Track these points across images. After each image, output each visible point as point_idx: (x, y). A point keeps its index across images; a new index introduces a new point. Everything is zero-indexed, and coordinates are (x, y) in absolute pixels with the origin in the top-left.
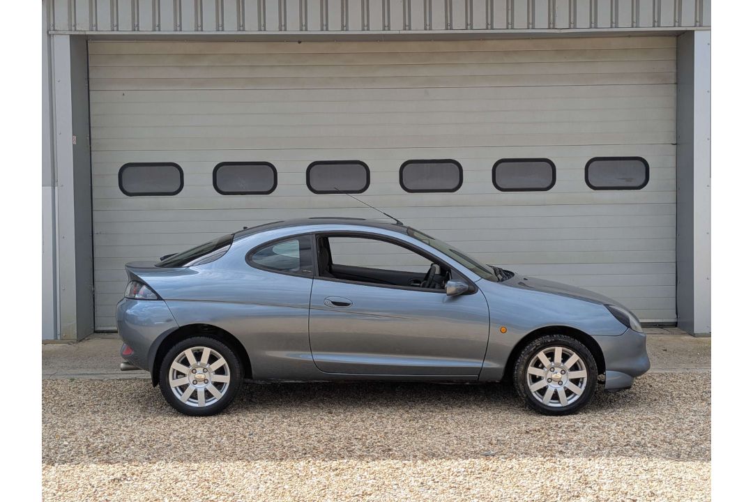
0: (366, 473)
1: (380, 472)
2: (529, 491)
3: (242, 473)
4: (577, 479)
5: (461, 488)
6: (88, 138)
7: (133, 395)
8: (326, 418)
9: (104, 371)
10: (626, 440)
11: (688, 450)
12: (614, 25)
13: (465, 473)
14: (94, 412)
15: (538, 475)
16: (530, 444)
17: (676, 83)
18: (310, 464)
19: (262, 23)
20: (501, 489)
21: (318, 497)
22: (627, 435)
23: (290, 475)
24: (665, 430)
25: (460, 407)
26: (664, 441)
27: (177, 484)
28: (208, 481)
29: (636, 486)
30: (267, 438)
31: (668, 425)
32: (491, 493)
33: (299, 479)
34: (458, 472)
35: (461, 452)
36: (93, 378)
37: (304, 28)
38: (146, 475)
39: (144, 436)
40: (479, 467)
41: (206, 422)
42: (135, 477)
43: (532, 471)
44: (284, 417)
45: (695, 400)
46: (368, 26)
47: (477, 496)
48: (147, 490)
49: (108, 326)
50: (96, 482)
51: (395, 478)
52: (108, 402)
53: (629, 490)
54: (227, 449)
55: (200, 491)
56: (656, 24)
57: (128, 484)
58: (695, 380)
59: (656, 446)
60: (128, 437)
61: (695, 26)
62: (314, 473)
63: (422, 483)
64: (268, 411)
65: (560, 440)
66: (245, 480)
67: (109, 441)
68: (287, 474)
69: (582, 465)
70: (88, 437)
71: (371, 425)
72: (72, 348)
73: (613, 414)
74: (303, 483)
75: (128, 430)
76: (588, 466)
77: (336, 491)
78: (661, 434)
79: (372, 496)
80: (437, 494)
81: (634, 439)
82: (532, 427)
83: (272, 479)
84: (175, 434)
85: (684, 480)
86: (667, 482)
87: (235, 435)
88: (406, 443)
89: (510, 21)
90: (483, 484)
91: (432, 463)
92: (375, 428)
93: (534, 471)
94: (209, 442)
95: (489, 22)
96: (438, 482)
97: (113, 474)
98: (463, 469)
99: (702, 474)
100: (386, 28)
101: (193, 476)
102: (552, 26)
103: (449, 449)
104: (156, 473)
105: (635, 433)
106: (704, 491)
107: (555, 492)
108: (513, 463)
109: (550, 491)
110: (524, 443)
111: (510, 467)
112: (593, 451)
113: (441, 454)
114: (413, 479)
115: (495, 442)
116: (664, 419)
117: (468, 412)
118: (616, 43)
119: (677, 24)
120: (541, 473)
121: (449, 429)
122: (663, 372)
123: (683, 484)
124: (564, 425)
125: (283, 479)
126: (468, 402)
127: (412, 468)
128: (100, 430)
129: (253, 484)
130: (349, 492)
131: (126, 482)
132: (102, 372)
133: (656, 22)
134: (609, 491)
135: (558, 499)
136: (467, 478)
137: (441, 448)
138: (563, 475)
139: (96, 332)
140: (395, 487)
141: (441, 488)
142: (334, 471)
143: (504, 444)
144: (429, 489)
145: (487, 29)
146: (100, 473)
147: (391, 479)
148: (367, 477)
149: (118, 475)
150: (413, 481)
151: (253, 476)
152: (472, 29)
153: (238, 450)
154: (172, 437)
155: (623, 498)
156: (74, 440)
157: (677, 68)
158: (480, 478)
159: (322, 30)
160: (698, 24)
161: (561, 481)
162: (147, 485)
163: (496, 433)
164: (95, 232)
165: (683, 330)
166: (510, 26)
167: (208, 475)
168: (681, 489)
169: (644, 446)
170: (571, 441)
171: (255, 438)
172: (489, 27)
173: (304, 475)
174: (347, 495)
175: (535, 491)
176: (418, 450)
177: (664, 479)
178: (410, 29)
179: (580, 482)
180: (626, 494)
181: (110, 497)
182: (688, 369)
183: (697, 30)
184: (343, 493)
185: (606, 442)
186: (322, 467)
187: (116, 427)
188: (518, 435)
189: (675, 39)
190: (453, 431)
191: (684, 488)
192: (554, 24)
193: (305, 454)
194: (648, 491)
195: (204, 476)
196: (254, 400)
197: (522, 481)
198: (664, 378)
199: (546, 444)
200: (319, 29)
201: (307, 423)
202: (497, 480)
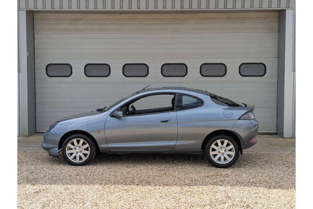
0: (138, 192)
1: (144, 191)
2: (205, 200)
3: (88, 190)
4: (225, 196)
5: (177, 199)
6: (33, 53)
7: (48, 159)
8: (125, 169)
9: (38, 149)
10: (248, 181)
11: (274, 185)
12: (252, 7)
13: (180, 193)
14: (32, 165)
15: (210, 194)
16: (208, 182)
17: (279, 32)
18: (116, 187)
19: (105, 6)
20: (193, 200)
21: (117, 201)
22: (250, 179)
23: (107, 192)
24: (265, 177)
25: (181, 166)
26: (264, 181)
27: (61, 195)
28: (73, 193)
29: (250, 199)
30: (100, 177)
31: (267, 175)
32: (189, 201)
33: (111, 194)
34: (176, 192)
35: (179, 184)
36: (33, 151)
37: (122, 8)
38: (49, 191)
39: (50, 175)
40: (186, 190)
41: (76, 170)
42: (44, 191)
43: (207, 192)
44: (108, 168)
45: (280, 165)
46: (148, 7)
47: (183, 202)
48: (48, 197)
49: (41, 131)
50: (28, 193)
51: (150, 194)
52: (38, 161)
53: (247, 201)
54: (83, 181)
55: (70, 197)
56: (270, 7)
57: (41, 194)
58: (282, 157)
59: (261, 183)
60: (44, 175)
61: (287, 8)
62: (117, 191)
63: (161, 196)
64: (102, 166)
65: (221, 180)
66: (89, 193)
67: (36, 176)
68: (106, 191)
69: (229, 190)
70: (28, 175)
71: (143, 172)
72: (26, 139)
73: (245, 170)
74: (112, 195)
75: (44, 172)
76: (231, 191)
77: (125, 198)
78: (264, 178)
79: (140, 201)
80: (166, 201)
81: (252, 180)
82: (210, 174)
83: (100, 193)
84: (63, 174)
85: (270, 197)
86: (263, 198)
87: (87, 175)
88: (157, 180)
89: (208, 5)
90: (186, 197)
91: (167, 188)
92: (145, 173)
93: (208, 192)
94: (76, 178)
95: (199, 6)
96: (167, 196)
97: (35, 190)
98: (179, 191)
99: (278, 195)
100: (156, 8)
101: (68, 191)
102: (225, 7)
103: (174, 183)
104: (53, 190)
105: (253, 178)
106: (278, 202)
107: (215, 201)
108: (200, 189)
109: (214, 201)
110: (206, 181)
111: (198, 190)
112: (234, 185)
113: (171, 185)
114: (157, 194)
115: (193, 180)
116: (266, 172)
117: (184, 168)
118: (253, 15)
119: (279, 7)
120: (211, 193)
121: (175, 174)
122: (269, 153)
123: (270, 199)
124: (223, 174)
125: (104, 193)
126: (185, 164)
127: (158, 190)
128: (33, 172)
129: (92, 195)
130: (130, 199)
131: (40, 193)
132: (37, 149)
133: (270, 6)
134: (238, 201)
135: (217, 204)
136: (180, 195)
137: (171, 182)
138: (220, 194)
139: (36, 133)
140: (150, 197)
141: (168, 198)
142: (125, 190)
143: (197, 181)
144: (163, 199)
145: (198, 8)
146: (30, 189)
147: (149, 194)
148: (139, 193)
149: (37, 190)
150: (157, 195)
151: (92, 192)
152: (192, 9)
153: (88, 181)
154: (61, 176)
155: (243, 204)
156: (22, 176)
157: (279, 25)
158: (185, 195)
159: (129, 9)
160: (288, 7)
161: (219, 197)
162: (49, 195)
163: (194, 176)
164: (36, 92)
165: (279, 136)
166: (208, 7)
167: (74, 191)
168: (269, 201)
169: (256, 183)
170: (225, 181)
171: (95, 177)
172: (199, 8)
173: (113, 192)
174: (129, 200)
175: (207, 200)
176: (161, 183)
177: (262, 197)
178: (166, 9)
179: (226, 197)
180: (245, 202)
181: (33, 199)
182: (279, 152)
183: (287, 9)
184: (128, 200)
185: (240, 181)
186: (121, 189)
187: (40, 171)
188: (204, 178)
189: (278, 13)
190: (177, 175)
191: (270, 201)
192: (226, 6)
193: (115, 183)
194: (255, 202)
195: (72, 191)
196: (97, 161)
197: (202, 196)
198: (269, 155)
199: (215, 181)
200: (128, 8)
201: (117, 171)
202: (192, 195)
